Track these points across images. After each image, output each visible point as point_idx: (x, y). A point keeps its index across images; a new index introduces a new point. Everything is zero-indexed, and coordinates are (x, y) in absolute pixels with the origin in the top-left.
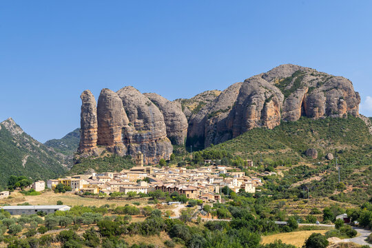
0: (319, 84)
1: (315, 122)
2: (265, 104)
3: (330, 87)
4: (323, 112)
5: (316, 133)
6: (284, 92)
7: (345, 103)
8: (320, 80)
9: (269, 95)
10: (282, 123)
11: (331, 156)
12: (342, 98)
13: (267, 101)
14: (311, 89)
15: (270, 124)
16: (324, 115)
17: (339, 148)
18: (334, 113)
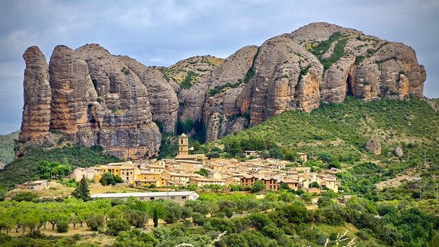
0: (370, 53)
1: (367, 105)
2: (300, 78)
3: (386, 57)
4: (377, 92)
5: (370, 120)
6: (323, 61)
7: (406, 79)
8: (371, 47)
9: (304, 65)
10: (322, 106)
11: (400, 152)
12: (403, 73)
13: (303, 72)
14: (359, 59)
15: (307, 107)
16: (379, 95)
17: (407, 141)
18: (392, 94)
